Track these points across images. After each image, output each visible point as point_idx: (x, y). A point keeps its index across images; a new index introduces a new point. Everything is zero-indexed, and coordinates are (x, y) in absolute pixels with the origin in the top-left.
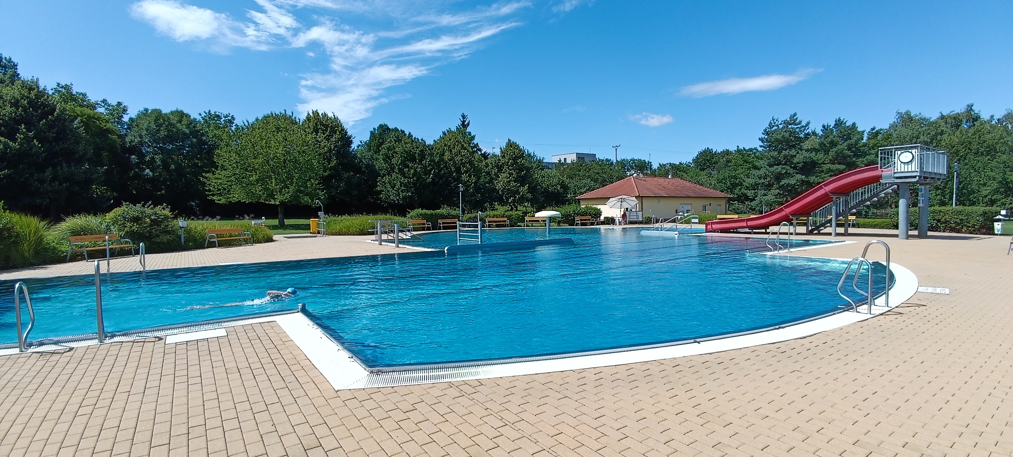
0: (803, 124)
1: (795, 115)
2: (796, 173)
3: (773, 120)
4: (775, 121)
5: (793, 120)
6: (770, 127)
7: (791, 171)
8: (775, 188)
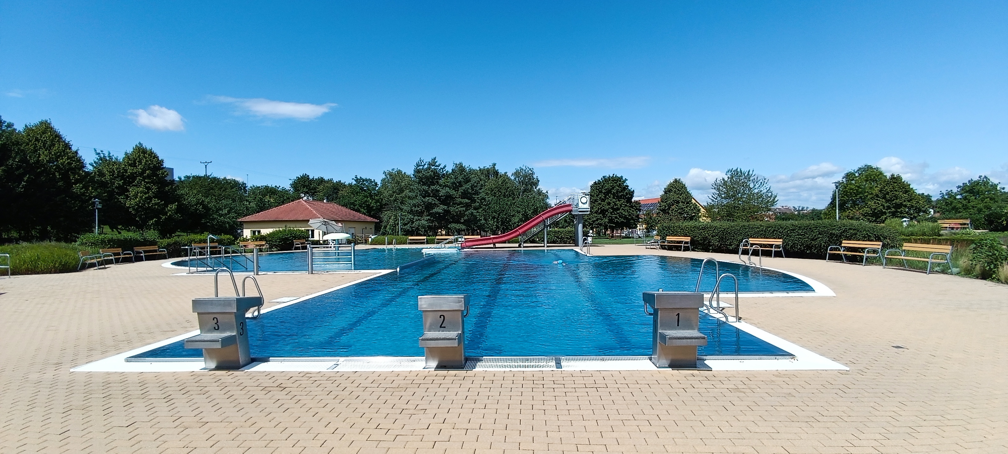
0: (442, 166)
1: (435, 159)
2: (440, 203)
3: (420, 161)
4: (421, 161)
5: (433, 162)
6: (417, 165)
7: (437, 202)
8: (426, 215)
